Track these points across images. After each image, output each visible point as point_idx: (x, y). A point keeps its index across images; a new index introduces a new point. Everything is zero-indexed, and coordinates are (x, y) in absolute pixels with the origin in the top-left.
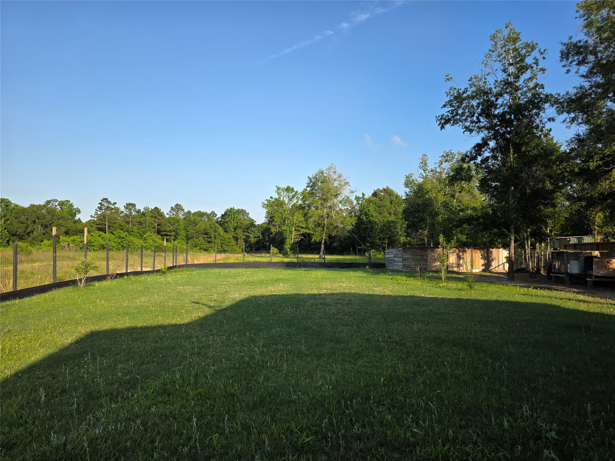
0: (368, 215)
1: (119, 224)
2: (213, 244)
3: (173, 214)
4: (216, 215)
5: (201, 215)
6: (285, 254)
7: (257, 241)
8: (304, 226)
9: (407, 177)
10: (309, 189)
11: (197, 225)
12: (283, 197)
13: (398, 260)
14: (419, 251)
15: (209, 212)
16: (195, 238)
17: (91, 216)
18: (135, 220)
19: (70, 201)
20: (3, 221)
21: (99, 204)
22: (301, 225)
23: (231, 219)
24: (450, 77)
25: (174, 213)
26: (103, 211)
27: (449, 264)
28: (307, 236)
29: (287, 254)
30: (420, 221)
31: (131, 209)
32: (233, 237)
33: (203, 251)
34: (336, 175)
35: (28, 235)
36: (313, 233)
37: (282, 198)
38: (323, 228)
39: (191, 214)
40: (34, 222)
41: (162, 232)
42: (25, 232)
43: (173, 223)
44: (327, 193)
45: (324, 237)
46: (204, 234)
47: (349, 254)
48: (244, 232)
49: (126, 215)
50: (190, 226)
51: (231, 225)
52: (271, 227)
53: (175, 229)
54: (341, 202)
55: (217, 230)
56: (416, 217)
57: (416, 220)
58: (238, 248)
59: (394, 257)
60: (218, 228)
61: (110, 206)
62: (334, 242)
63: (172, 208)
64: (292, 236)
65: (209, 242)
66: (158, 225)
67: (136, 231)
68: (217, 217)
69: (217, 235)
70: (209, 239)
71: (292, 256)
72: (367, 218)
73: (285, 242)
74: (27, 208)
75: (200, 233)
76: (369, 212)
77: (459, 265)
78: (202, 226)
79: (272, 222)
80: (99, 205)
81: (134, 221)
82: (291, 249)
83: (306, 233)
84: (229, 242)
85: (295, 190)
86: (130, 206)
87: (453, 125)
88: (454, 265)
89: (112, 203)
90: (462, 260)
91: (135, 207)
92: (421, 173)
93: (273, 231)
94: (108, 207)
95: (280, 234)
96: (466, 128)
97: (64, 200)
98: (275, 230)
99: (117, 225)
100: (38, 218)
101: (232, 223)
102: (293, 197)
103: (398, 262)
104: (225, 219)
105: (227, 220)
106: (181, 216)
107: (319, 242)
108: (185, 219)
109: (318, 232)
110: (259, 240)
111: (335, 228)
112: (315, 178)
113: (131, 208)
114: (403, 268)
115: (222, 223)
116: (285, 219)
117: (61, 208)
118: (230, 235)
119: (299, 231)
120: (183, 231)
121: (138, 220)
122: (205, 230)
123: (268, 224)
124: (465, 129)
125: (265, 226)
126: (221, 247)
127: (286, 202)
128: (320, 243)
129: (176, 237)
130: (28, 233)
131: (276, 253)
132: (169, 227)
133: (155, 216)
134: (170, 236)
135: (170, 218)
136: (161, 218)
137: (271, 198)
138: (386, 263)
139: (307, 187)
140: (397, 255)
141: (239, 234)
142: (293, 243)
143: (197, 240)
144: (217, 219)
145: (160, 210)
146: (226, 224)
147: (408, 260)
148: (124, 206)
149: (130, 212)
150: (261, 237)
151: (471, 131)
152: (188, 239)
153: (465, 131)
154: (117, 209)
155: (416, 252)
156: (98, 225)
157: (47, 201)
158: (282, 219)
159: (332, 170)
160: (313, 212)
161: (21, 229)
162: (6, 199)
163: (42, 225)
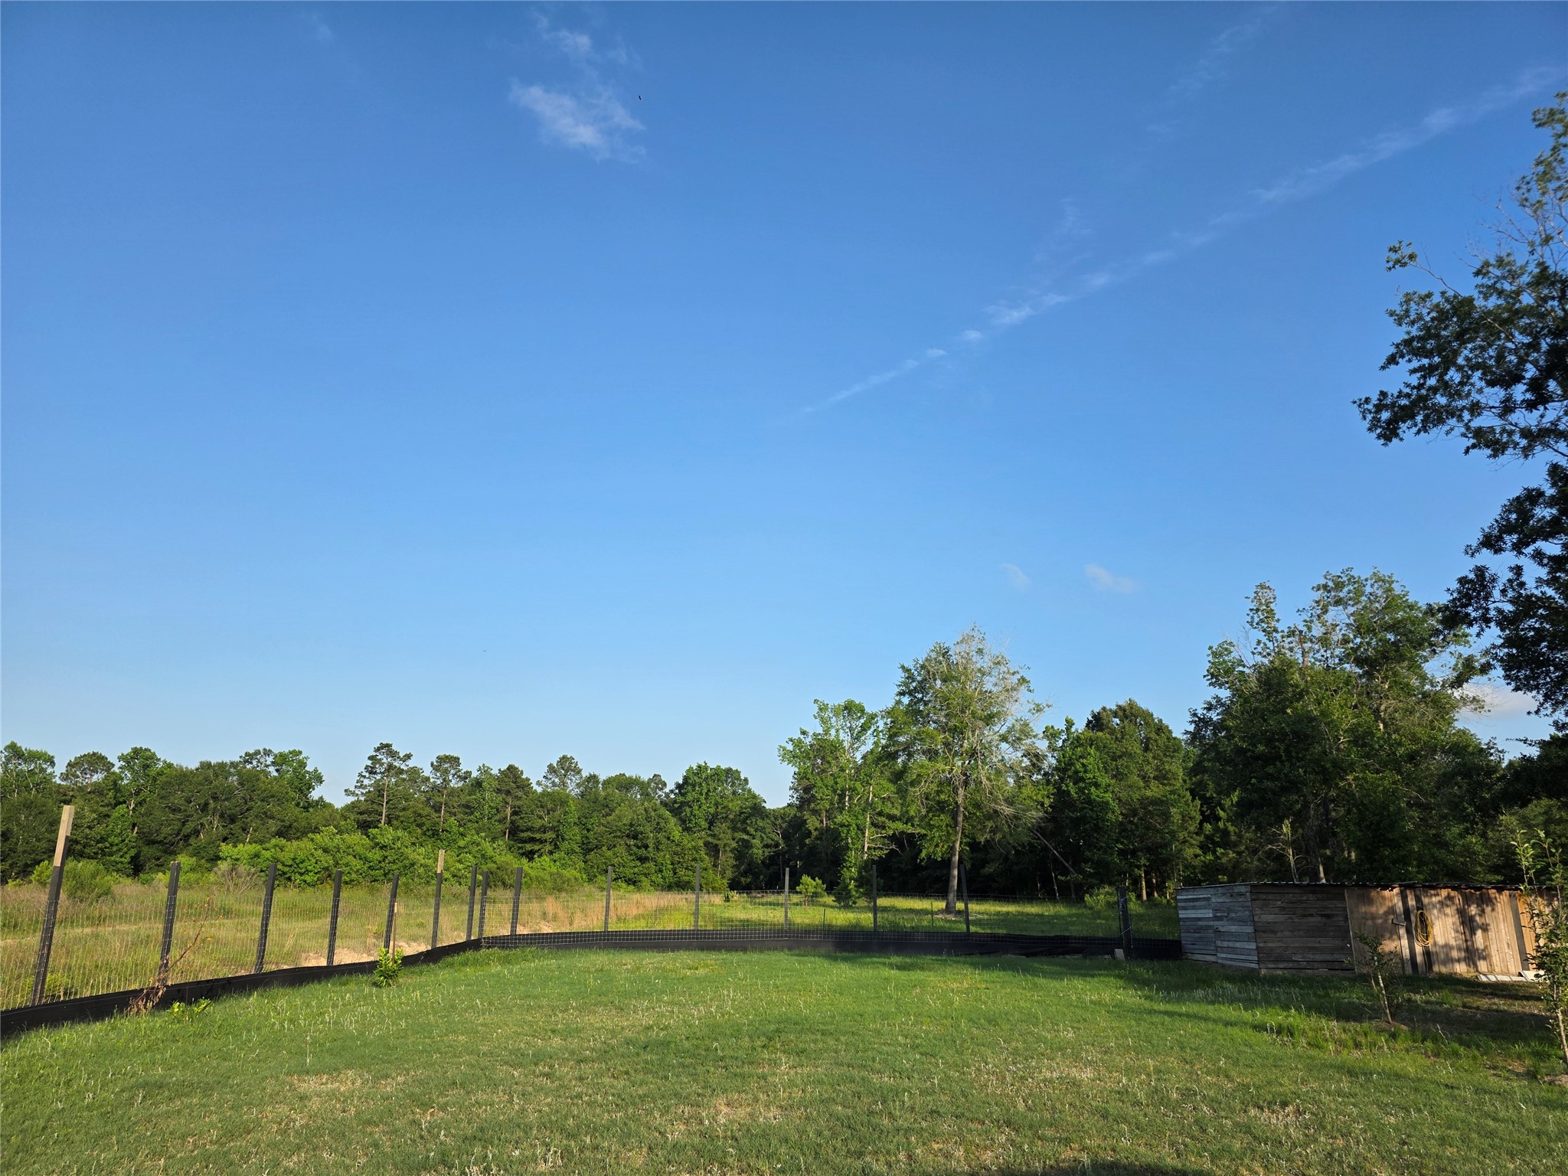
0: (1082, 779)
1: (415, 812)
2: (652, 864)
3: (554, 784)
4: (665, 784)
5: (624, 784)
6: (844, 899)
7: (770, 857)
8: (897, 812)
9: (1215, 654)
10: (906, 700)
11: (613, 810)
12: (837, 731)
13: (1233, 928)
14: (1311, 897)
15: (645, 777)
16: (604, 848)
17: (346, 791)
18: (456, 799)
19: (301, 753)
20: (133, 806)
21: (369, 758)
22: (889, 809)
23: (701, 794)
24: (1406, 251)
25: (557, 780)
26: (378, 777)
27: (1432, 949)
28: (906, 843)
29: (849, 896)
30: (1284, 790)
31: (446, 771)
32: (707, 844)
33: (624, 885)
34: (987, 658)
35: (186, 841)
36: (923, 832)
37: (833, 732)
38: (955, 818)
39: (598, 782)
40: (204, 808)
41: (522, 831)
42: (178, 834)
43: (550, 806)
44: (963, 712)
45: (957, 845)
46: (628, 836)
47: (1031, 899)
48: (734, 829)
49: (434, 787)
50: (595, 814)
51: (700, 814)
52: (807, 815)
53: (555, 824)
54: (1004, 738)
55: (662, 824)
56: (1270, 777)
57: (1268, 784)
58: (719, 877)
59: (1216, 918)
60: (666, 821)
61: (396, 764)
62: (984, 863)
63: (551, 767)
64: (863, 841)
65: (643, 860)
66: (514, 813)
67: (455, 829)
68: (667, 790)
69: (664, 841)
70: (643, 852)
71: (862, 902)
72: (1081, 790)
73: (845, 861)
74: (192, 772)
75: (619, 834)
76: (1085, 772)
77: (1472, 955)
78: (624, 815)
79: (809, 801)
80: (369, 763)
81: (455, 803)
82: (861, 882)
83: (902, 833)
84: (694, 860)
85: (869, 710)
86: (447, 763)
87: (1425, 429)
88: (1455, 954)
89: (401, 755)
90: (1479, 933)
91: (459, 765)
92: (1259, 642)
93: (812, 828)
94: (390, 767)
95: (832, 836)
96: (1479, 433)
97: (287, 751)
98: (817, 824)
99: (409, 813)
100: (215, 798)
101: (704, 807)
102: (864, 729)
103: (1237, 937)
104: (683, 795)
105: (689, 797)
106: (573, 788)
107: (943, 859)
108: (582, 795)
109: (939, 827)
110: (777, 854)
111: (989, 817)
112: (923, 667)
113: (446, 769)
114: (1259, 962)
115: (676, 806)
116: (843, 791)
117: (277, 770)
118: (699, 839)
119: (884, 828)
120: (576, 829)
121: (465, 798)
122: (631, 825)
123: (800, 808)
124: (1473, 441)
125: (793, 812)
126: (671, 874)
127: (846, 745)
128: (946, 863)
129: (556, 845)
130: (187, 838)
131: (815, 895)
132: (541, 817)
133: (505, 788)
134: (541, 842)
135: (544, 794)
136: (520, 794)
137: (804, 733)
138: (1186, 939)
139: (902, 694)
140: (1229, 910)
141: (722, 836)
142: (866, 862)
143: (609, 853)
144: (667, 795)
145: (522, 773)
146: (688, 810)
147: (1274, 932)
148: (432, 764)
149: (444, 780)
150: (782, 845)
151: (1497, 448)
152: (587, 849)
153: (1474, 446)
154: (414, 772)
155: (1301, 902)
156: (361, 813)
157: (247, 754)
158: (835, 791)
159: (975, 646)
160: (922, 767)
161: (170, 825)
162: (146, 750)
163: (222, 816)
